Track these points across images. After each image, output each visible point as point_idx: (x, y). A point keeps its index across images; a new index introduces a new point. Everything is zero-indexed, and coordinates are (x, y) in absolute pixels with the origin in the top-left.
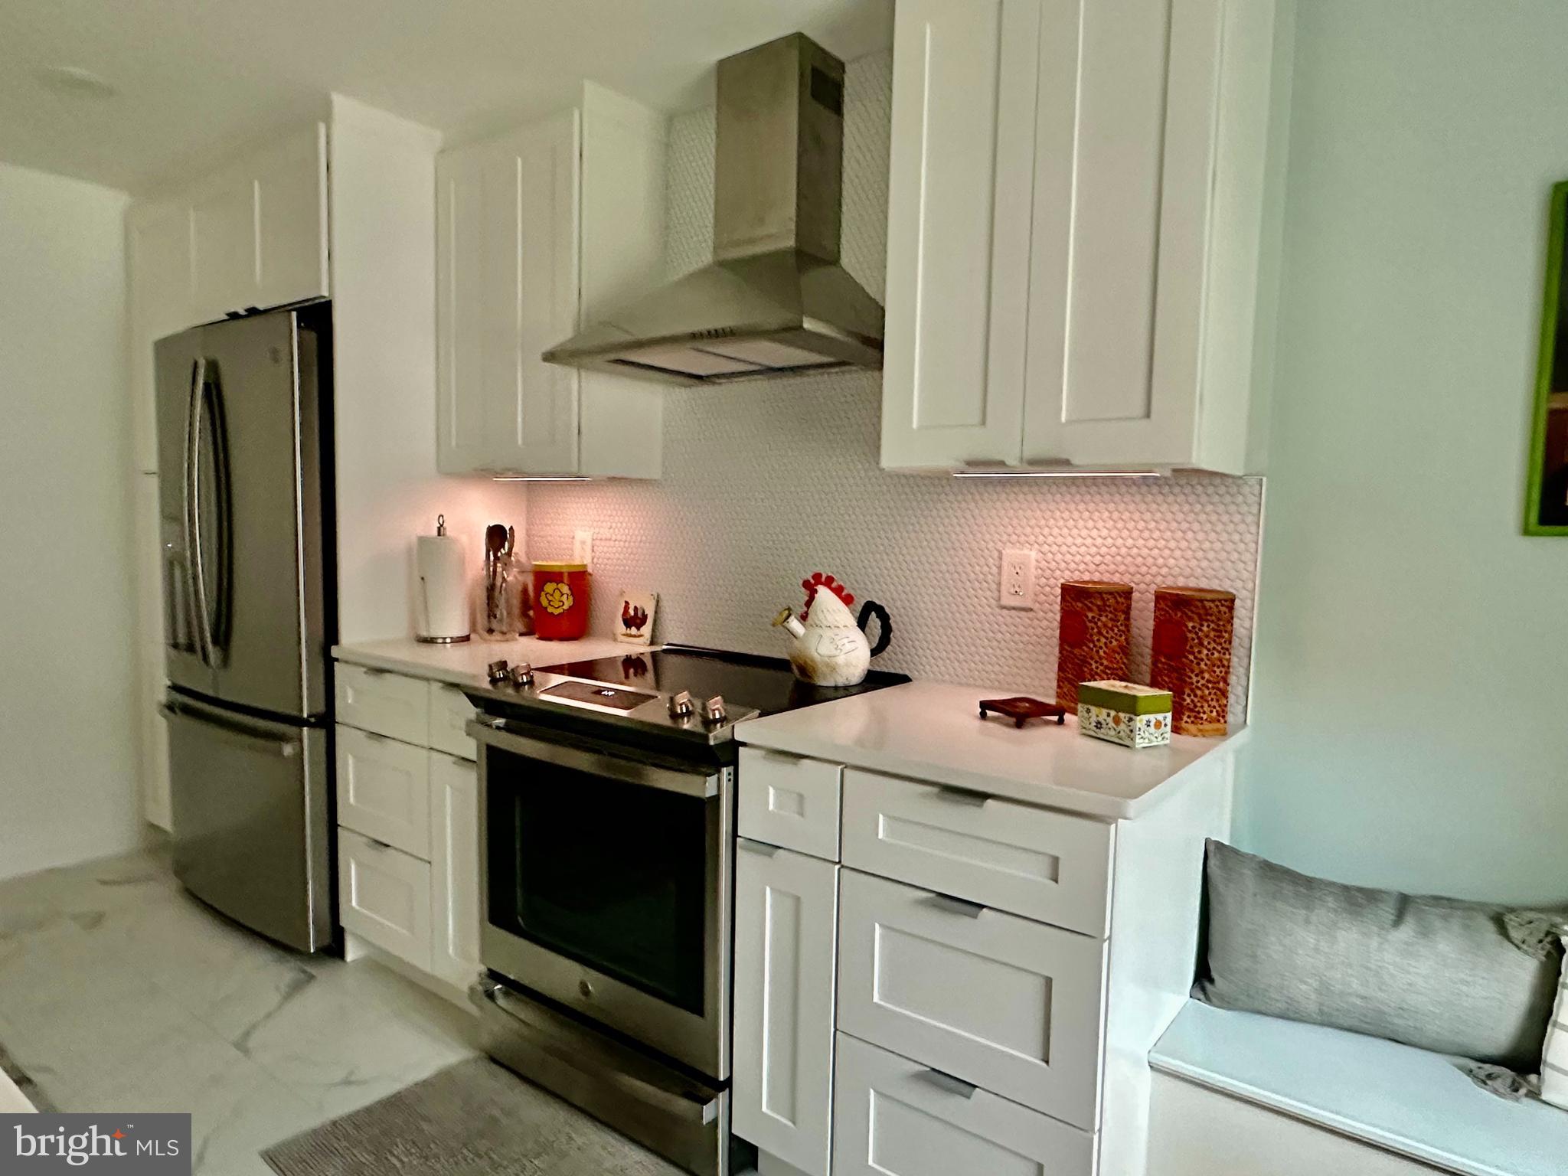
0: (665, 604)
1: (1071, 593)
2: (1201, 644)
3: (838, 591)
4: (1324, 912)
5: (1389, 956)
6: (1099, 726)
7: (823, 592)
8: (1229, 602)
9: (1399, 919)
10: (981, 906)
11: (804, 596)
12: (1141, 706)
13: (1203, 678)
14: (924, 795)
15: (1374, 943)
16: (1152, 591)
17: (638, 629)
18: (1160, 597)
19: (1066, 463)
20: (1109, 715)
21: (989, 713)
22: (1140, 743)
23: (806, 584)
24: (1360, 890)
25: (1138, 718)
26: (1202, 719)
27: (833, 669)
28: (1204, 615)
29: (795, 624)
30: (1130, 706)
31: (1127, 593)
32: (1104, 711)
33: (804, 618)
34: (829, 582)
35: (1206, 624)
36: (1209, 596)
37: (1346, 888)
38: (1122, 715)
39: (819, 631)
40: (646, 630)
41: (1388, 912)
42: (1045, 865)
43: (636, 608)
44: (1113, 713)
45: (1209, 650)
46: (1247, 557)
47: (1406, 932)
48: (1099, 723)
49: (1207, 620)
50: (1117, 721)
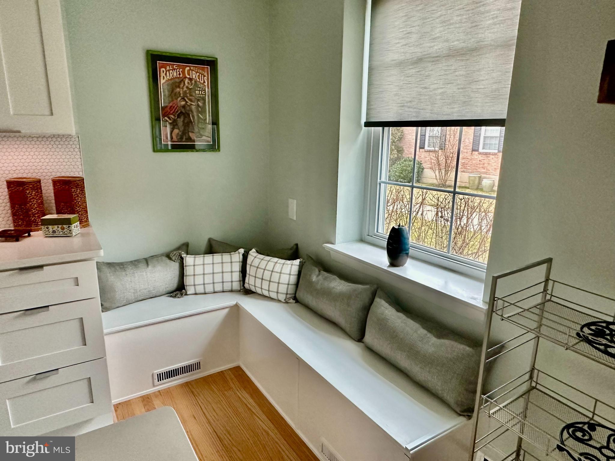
1: (14, 184)
2: (78, 196)
4: (130, 270)
5: (149, 275)
8: (82, 180)
9: (147, 265)
10: (48, 306)
13: (81, 208)
14: (14, 275)
15: (144, 273)
18: (56, 182)
19: (19, 132)
20: (58, 227)
22: (74, 234)
24: (135, 261)
25: (72, 225)
26: (83, 222)
28: (77, 186)
30: (68, 222)
31: (39, 181)
32: (56, 226)
35: (78, 189)
36: (78, 179)
37: (131, 262)
38: (65, 226)
41: (144, 264)
42: (72, 282)
44: (60, 226)
45: (81, 198)
48: (53, 231)
49: (79, 188)
50: (63, 229)
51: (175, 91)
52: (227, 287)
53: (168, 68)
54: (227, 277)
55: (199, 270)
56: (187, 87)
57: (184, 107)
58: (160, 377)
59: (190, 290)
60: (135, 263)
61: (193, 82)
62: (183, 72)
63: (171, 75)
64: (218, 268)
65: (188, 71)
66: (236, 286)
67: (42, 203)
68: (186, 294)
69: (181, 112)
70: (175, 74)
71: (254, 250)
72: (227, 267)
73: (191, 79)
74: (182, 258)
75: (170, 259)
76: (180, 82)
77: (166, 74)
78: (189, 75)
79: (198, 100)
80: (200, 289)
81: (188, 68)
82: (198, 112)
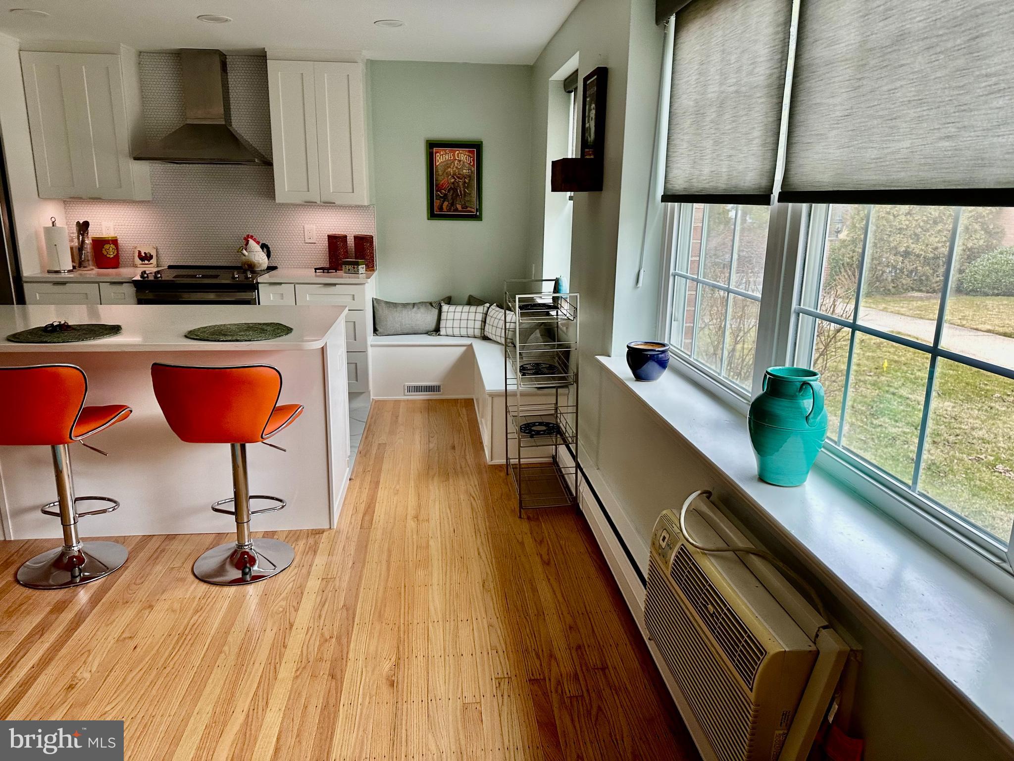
0: (161, 251)
1: (330, 237)
2: (367, 248)
3: (255, 240)
4: (400, 308)
5: (413, 314)
6: (349, 270)
7: (251, 242)
8: (372, 237)
9: (414, 307)
11: (244, 242)
12: (360, 263)
13: (370, 256)
14: (320, 287)
15: (410, 312)
16: (353, 235)
17: (149, 261)
18: (356, 238)
19: (334, 203)
21: (317, 271)
22: (360, 272)
23: (245, 239)
24: (406, 303)
25: (360, 266)
26: (370, 267)
27: (260, 265)
28: (368, 241)
29: (244, 252)
30: (358, 264)
31: (346, 237)
32: (351, 267)
33: (246, 250)
34: (252, 237)
35: (368, 243)
36: (368, 237)
37: (403, 303)
39: (255, 253)
40: (154, 261)
41: (411, 307)
42: (351, 297)
43: (145, 253)
45: (369, 250)
46: (373, 226)
47: (415, 309)
50: (354, 268)
51: (447, 171)
52: (471, 332)
53: (442, 153)
54: (471, 324)
55: (450, 316)
56: (456, 168)
57: (453, 183)
58: (410, 389)
59: (443, 331)
60: (405, 305)
61: (462, 163)
62: (454, 155)
63: (444, 158)
64: (464, 316)
65: (458, 154)
66: (478, 332)
67: (347, 251)
68: (439, 335)
69: (451, 188)
70: (447, 157)
71: (495, 304)
72: (472, 316)
73: (460, 161)
74: (441, 306)
75: (432, 306)
76: (451, 164)
77: (440, 158)
78: (458, 157)
79: (465, 178)
80: (450, 332)
81: (458, 152)
82: (464, 187)
